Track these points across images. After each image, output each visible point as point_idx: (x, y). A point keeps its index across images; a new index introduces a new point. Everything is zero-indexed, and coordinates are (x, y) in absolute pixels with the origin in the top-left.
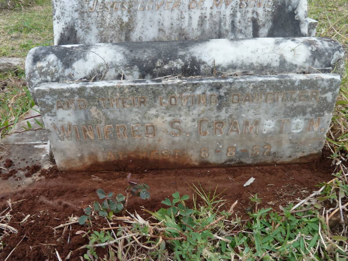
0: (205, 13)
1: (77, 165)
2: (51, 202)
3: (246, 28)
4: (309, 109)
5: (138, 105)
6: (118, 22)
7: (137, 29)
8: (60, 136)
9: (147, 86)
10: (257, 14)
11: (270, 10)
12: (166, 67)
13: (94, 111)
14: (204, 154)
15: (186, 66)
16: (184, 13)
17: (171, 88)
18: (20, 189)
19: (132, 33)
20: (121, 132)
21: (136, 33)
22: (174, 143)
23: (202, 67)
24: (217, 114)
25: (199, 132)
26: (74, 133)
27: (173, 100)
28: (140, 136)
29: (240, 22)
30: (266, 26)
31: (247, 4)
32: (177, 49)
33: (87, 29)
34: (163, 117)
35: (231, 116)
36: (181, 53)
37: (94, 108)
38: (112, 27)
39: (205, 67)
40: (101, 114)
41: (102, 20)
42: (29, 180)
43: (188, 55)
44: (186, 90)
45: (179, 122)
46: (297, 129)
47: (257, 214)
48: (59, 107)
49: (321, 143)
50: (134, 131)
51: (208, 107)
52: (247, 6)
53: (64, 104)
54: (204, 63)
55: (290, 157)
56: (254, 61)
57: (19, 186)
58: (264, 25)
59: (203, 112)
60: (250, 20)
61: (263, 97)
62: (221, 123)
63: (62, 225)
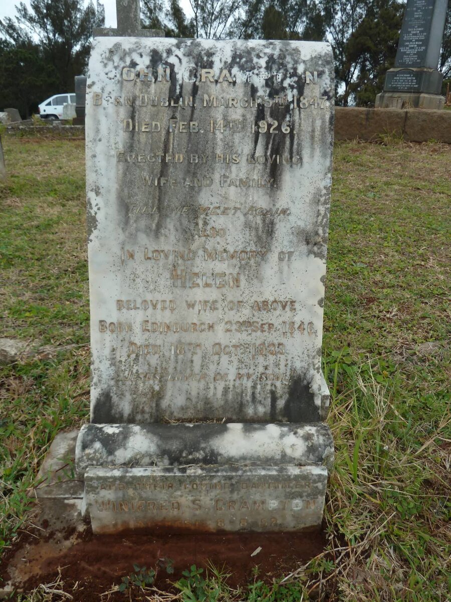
0: (229, 385)
1: (111, 530)
2: (91, 568)
3: (265, 399)
4: (305, 494)
5: (167, 488)
6: (150, 390)
7: (167, 397)
8: (100, 508)
9: (175, 476)
10: (275, 387)
11: (287, 383)
12: (190, 457)
13: (131, 492)
14: (221, 524)
15: (206, 456)
16: (210, 384)
17: (193, 478)
18: (62, 553)
19: (162, 401)
20: (151, 507)
21: (166, 401)
22: (195, 515)
23: (219, 458)
24: (230, 496)
25: (216, 508)
26: (111, 506)
27: (195, 486)
28: (166, 509)
29: (260, 393)
30: (283, 397)
31: (266, 377)
32: (200, 441)
33: (122, 395)
34: (186, 497)
35: (241, 497)
36: (203, 445)
37: (131, 489)
38: (144, 395)
39: (222, 458)
40: (136, 494)
41: (136, 388)
42: (67, 543)
43: (208, 448)
44: (205, 480)
45: (199, 500)
46: (297, 507)
47: (253, 587)
48: (102, 488)
49: (319, 518)
50: (162, 506)
51: (223, 491)
52: (267, 379)
53: (107, 486)
54: (220, 455)
55: (294, 527)
56: (261, 454)
57: (61, 550)
58: (281, 397)
59: (218, 494)
60: (268, 391)
61: (267, 485)
62: (234, 502)
63: (107, 593)
